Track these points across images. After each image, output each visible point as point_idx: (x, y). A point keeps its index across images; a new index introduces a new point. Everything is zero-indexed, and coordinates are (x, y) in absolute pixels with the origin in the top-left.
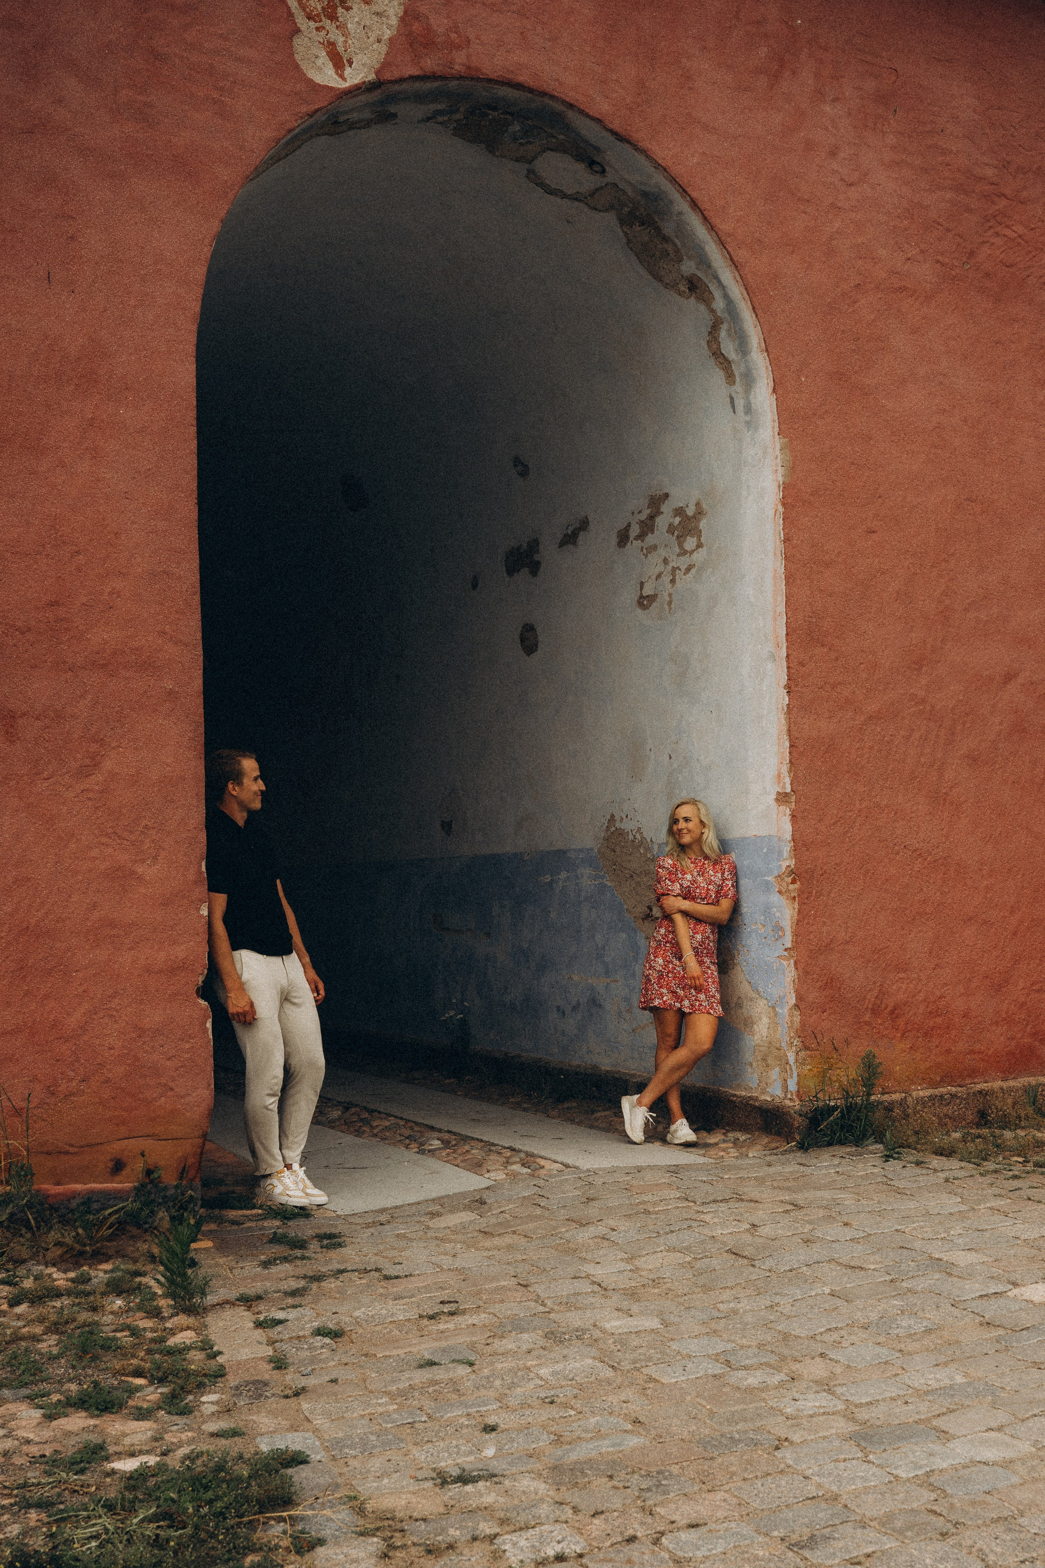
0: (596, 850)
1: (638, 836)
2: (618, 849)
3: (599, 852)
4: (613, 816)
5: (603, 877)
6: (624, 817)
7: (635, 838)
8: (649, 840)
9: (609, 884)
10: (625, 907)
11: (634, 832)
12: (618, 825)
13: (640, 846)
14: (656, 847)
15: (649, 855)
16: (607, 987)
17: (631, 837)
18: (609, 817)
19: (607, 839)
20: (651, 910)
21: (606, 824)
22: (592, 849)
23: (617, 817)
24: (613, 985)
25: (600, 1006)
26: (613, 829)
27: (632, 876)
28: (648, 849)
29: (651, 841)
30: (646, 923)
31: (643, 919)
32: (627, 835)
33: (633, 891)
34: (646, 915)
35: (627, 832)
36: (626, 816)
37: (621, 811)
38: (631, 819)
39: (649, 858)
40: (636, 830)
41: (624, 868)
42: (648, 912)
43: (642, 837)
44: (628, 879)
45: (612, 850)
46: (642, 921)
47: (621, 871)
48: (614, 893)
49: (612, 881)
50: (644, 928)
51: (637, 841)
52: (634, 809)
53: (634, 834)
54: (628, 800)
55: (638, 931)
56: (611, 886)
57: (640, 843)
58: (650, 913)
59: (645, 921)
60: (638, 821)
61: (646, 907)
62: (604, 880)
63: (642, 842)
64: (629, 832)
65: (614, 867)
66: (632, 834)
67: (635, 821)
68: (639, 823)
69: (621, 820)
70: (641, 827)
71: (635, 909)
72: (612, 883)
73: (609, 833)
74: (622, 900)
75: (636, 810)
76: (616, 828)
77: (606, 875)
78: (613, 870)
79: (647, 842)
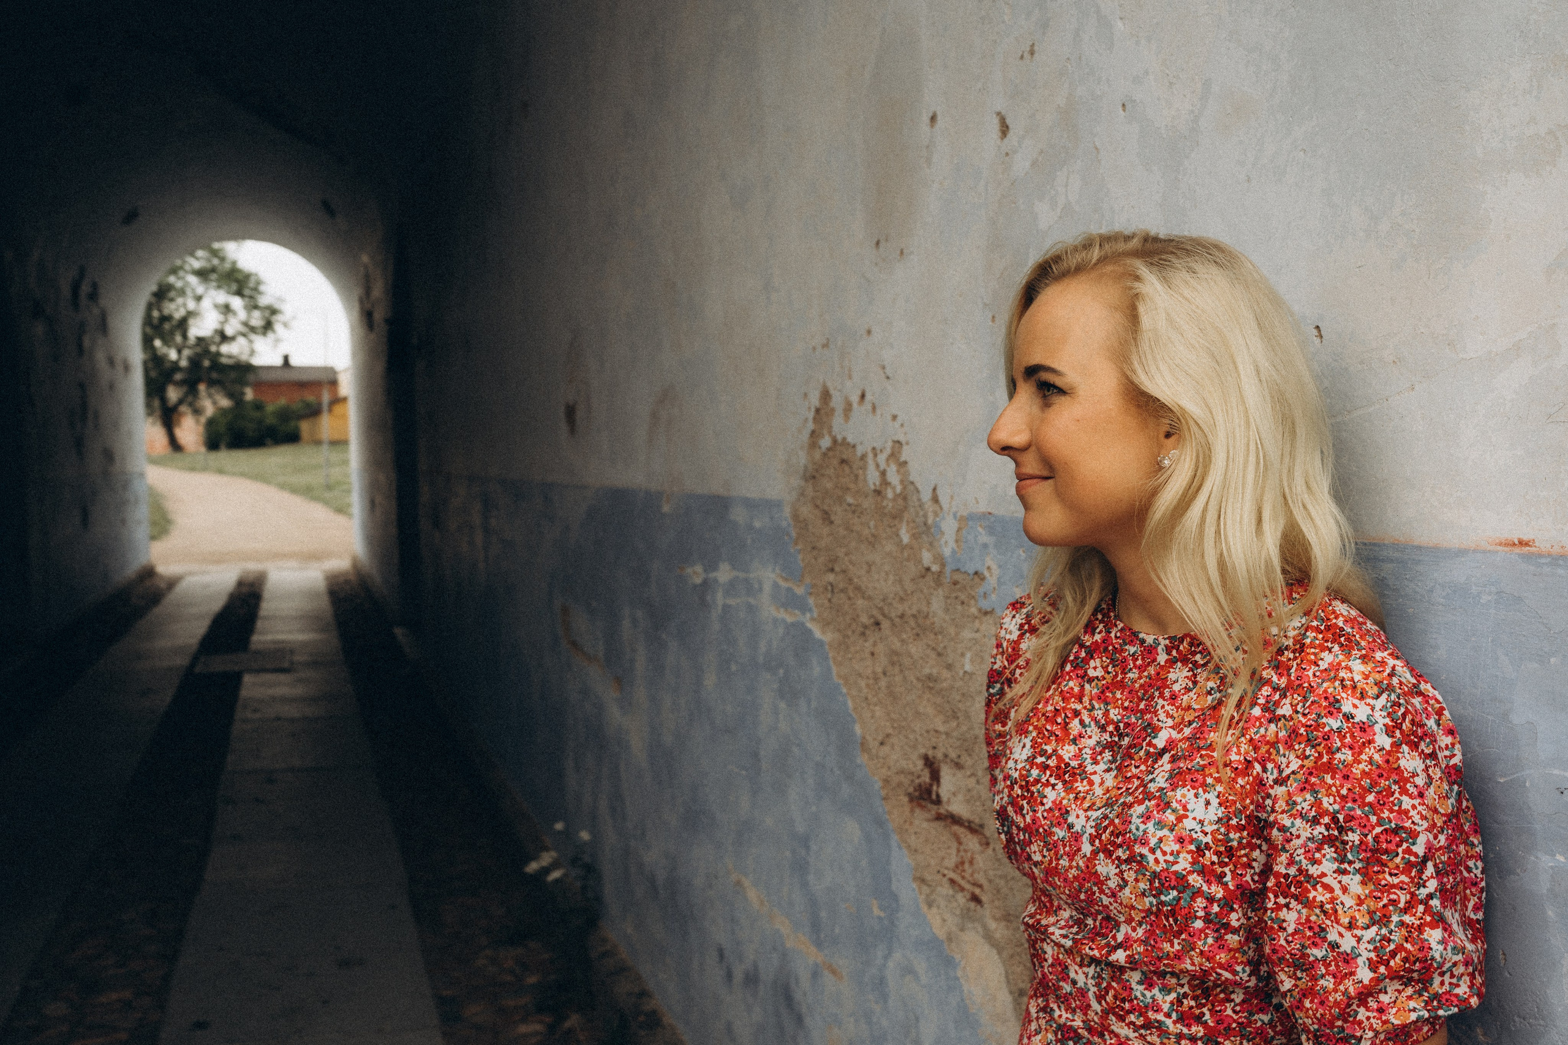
0: (787, 511)
1: (893, 477)
2: (839, 514)
3: (796, 516)
4: (826, 395)
5: (803, 606)
6: (855, 399)
7: (885, 483)
8: (926, 496)
9: (818, 633)
10: (858, 729)
11: (882, 458)
12: (838, 427)
13: (897, 516)
14: (949, 526)
15: (927, 557)
16: (815, 975)
17: (872, 478)
18: (815, 400)
19: (812, 476)
20: (935, 776)
21: (811, 426)
22: (779, 505)
23: (837, 402)
24: (829, 980)
26: (825, 442)
27: (877, 624)
28: (926, 531)
29: (935, 499)
30: (922, 822)
31: (910, 798)
32: (864, 468)
33: (883, 683)
34: (920, 785)
35: (863, 457)
36: (863, 396)
37: (850, 377)
38: (874, 408)
39: (928, 569)
40: (888, 451)
41: (858, 588)
42: (926, 778)
43: (907, 483)
44: (868, 632)
45: (827, 517)
46: (907, 808)
47: (849, 598)
48: (829, 669)
49: (826, 624)
50: (913, 837)
51: (890, 494)
52: (884, 368)
53: (883, 466)
54: (869, 332)
55: (895, 839)
56: (821, 643)
57: (900, 501)
58: (931, 785)
59: (918, 811)
60: (895, 417)
61: (920, 757)
62: (808, 615)
63: (905, 499)
64: (870, 455)
65: (831, 577)
66: (878, 466)
67: (889, 418)
68: (897, 424)
69: (848, 408)
70: (902, 438)
71: (886, 749)
72: (824, 633)
73: (817, 455)
74: (850, 704)
75: (889, 371)
76: (835, 441)
77: (811, 601)
78: (829, 588)
79: (921, 506)
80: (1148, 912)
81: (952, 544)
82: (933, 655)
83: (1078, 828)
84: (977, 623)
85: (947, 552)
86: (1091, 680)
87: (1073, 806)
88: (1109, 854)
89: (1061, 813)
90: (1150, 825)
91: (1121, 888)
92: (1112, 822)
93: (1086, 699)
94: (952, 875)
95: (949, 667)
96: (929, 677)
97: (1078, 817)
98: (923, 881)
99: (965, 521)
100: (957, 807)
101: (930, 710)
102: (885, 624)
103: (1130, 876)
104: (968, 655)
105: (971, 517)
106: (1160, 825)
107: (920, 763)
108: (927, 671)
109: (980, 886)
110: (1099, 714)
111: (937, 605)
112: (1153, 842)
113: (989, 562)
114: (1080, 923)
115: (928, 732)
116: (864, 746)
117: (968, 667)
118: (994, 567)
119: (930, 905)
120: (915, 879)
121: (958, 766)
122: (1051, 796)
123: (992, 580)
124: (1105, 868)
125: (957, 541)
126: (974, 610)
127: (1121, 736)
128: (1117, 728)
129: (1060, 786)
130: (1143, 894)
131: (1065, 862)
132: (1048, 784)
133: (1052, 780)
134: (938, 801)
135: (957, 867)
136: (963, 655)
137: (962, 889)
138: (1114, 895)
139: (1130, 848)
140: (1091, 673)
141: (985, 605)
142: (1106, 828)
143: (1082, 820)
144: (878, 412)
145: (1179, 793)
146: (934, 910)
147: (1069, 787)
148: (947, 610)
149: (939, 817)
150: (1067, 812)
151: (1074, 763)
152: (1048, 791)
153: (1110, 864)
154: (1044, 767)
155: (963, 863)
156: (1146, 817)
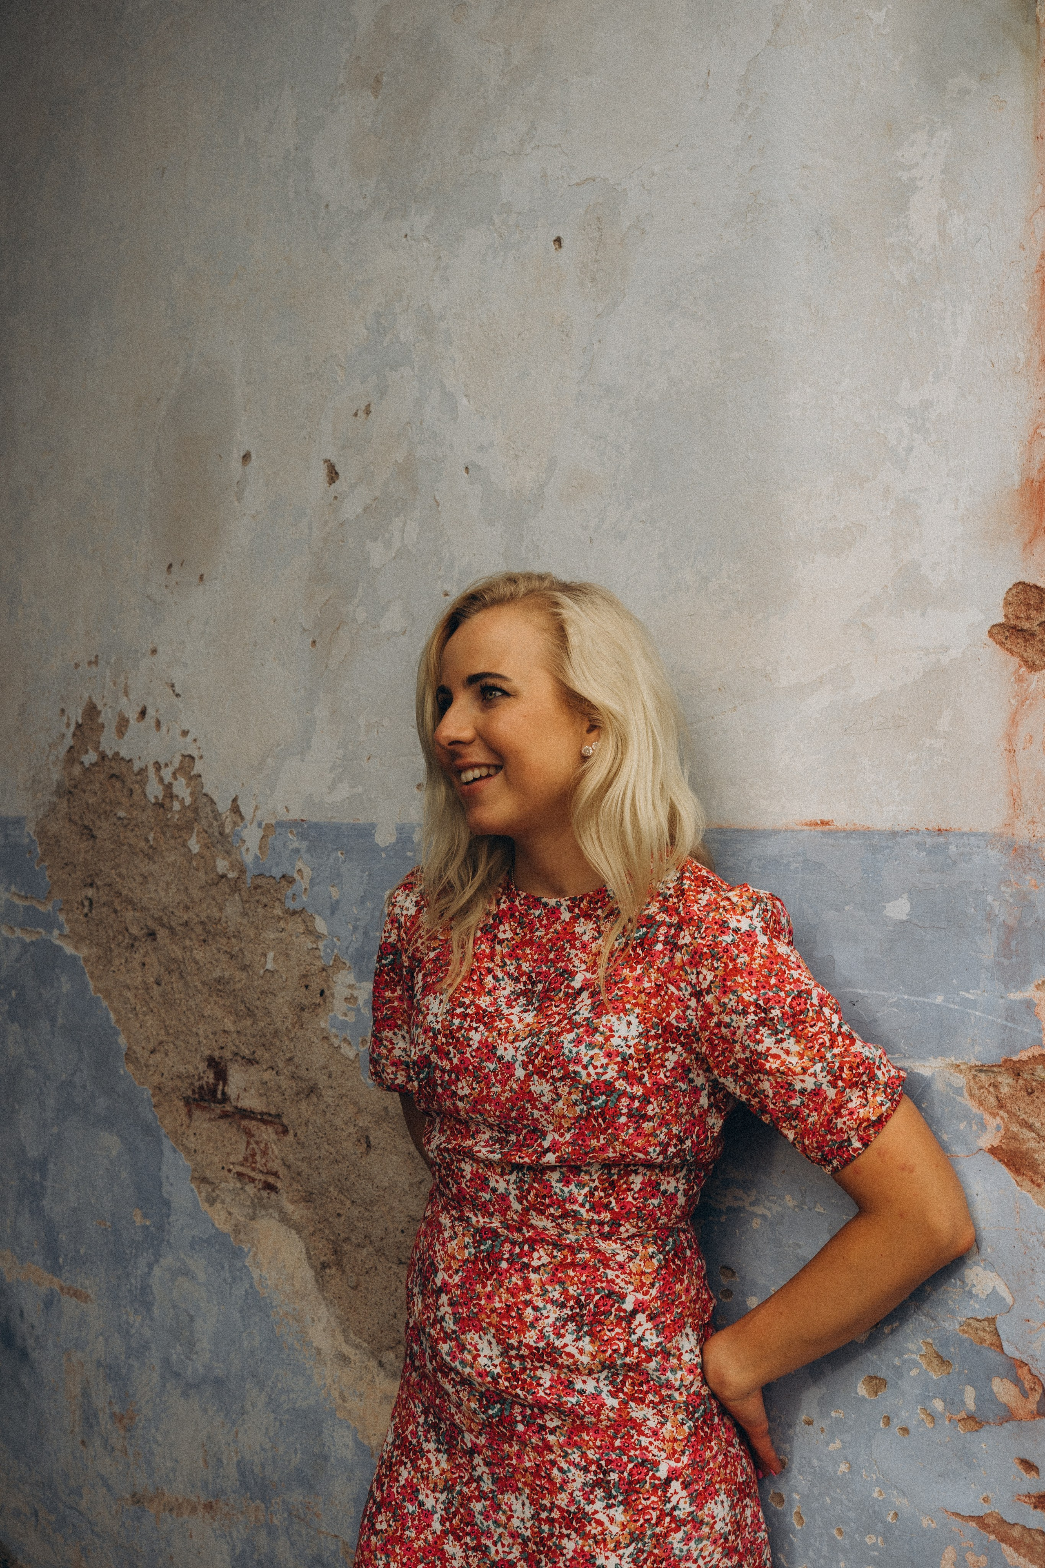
0: (30, 828)
1: (181, 788)
2: (104, 829)
3: (42, 832)
4: (92, 711)
5: (49, 923)
6: (132, 715)
7: (173, 795)
8: (223, 807)
9: (69, 950)
10: (122, 1040)
11: (167, 774)
12: (109, 742)
13: (188, 827)
14: (252, 836)
15: (222, 865)
16: (49, 1302)
17: (154, 790)
18: (76, 714)
19: (69, 792)
20: (221, 1075)
21: (69, 741)
22: (19, 822)
23: (107, 716)
24: (69, 1304)
25: (24, 1355)
26: (91, 757)
27: (152, 935)
28: (221, 840)
29: (235, 809)
30: (202, 1122)
31: (187, 1101)
32: (143, 783)
33: (156, 991)
34: (201, 1087)
35: (143, 771)
36: (143, 713)
37: (126, 694)
38: (158, 724)
39: (223, 876)
40: (176, 764)
41: (130, 902)
42: (210, 1077)
43: (199, 794)
44: (137, 944)
45: (89, 833)
46: (183, 1111)
47: (116, 911)
48: (85, 985)
49: (78, 940)
50: (193, 1139)
51: (177, 806)
52: (173, 686)
53: (168, 779)
54: (154, 651)
55: (167, 1143)
56: (74, 958)
57: (190, 814)
58: (216, 1086)
59: (197, 1114)
60: (185, 733)
61: (202, 1060)
62: (56, 932)
63: (196, 810)
64: (151, 770)
65: (90, 892)
66: (161, 780)
67: (178, 732)
68: (189, 739)
69: (123, 725)
70: (195, 754)
71: (158, 1057)
72: (76, 948)
73: (77, 771)
74: (112, 1016)
75: (178, 689)
76: (103, 756)
77: (62, 918)
78: (86, 903)
79: (216, 815)
80: (578, 1118)
81: (255, 850)
82: (224, 958)
83: (508, 1057)
84: (282, 924)
85: (248, 859)
86: (501, 942)
87: (499, 1042)
88: (542, 1075)
89: (488, 1050)
90: (582, 1048)
91: (554, 1101)
92: (542, 1049)
93: (498, 959)
94: (240, 1169)
95: (245, 968)
96: (219, 981)
97: (506, 1049)
98: (204, 1180)
99: (269, 829)
100: (251, 1102)
101: (219, 1013)
102: (162, 933)
103: (564, 1090)
104: (271, 955)
105: (280, 824)
106: (591, 1046)
107: (202, 1066)
108: (217, 973)
109: (276, 1174)
110: (511, 969)
111: (232, 910)
112: (585, 1060)
113: (299, 865)
114: (502, 1141)
115: (214, 1034)
116: (130, 1057)
117: (270, 966)
118: (307, 872)
119: (212, 1201)
120: (193, 1178)
121: (251, 1061)
122: (476, 1037)
123: (303, 883)
124: (539, 1086)
125: (260, 848)
126: (278, 912)
127: (534, 984)
128: (530, 978)
129: (482, 1027)
130: (575, 1104)
131: (497, 1089)
132: (471, 1028)
133: (474, 1025)
134: (225, 1099)
135: (246, 1159)
136: (265, 955)
137: (253, 1180)
138: (546, 1108)
139: (564, 1067)
140: (501, 936)
141: (291, 905)
142: (537, 1054)
143: (511, 1051)
144: (164, 728)
145: (604, 1019)
146: (218, 1205)
147: (490, 1027)
148: (245, 914)
149: (224, 1115)
150: (495, 1047)
151: (490, 1009)
152: (472, 1034)
153: (544, 1084)
154: (464, 1016)
155: (253, 1155)
156: (578, 1041)
